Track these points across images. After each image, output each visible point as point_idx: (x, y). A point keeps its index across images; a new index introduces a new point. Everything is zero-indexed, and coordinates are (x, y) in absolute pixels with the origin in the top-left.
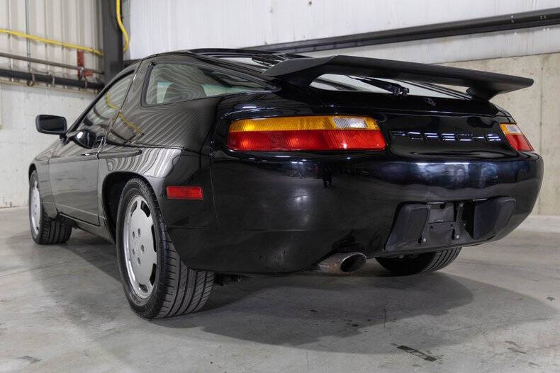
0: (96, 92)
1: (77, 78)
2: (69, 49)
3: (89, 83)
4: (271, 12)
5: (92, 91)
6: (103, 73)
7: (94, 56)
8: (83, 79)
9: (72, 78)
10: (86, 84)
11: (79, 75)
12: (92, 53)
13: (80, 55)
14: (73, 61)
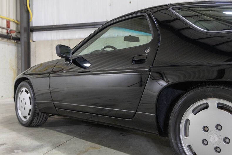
0: (15, 42)
1: (6, 34)
2: (2, 19)
3: (13, 37)
4: (110, 5)
5: (13, 41)
6: (19, 33)
7: (15, 24)
8: (10, 35)
9: (4, 34)
10: (11, 37)
11: (7, 33)
12: (14, 22)
13: (8, 22)
14: (5, 25)
